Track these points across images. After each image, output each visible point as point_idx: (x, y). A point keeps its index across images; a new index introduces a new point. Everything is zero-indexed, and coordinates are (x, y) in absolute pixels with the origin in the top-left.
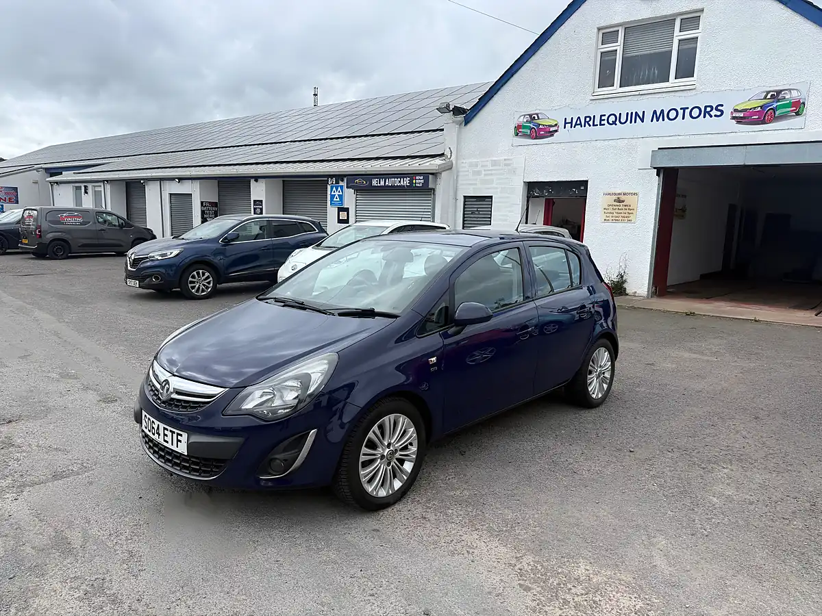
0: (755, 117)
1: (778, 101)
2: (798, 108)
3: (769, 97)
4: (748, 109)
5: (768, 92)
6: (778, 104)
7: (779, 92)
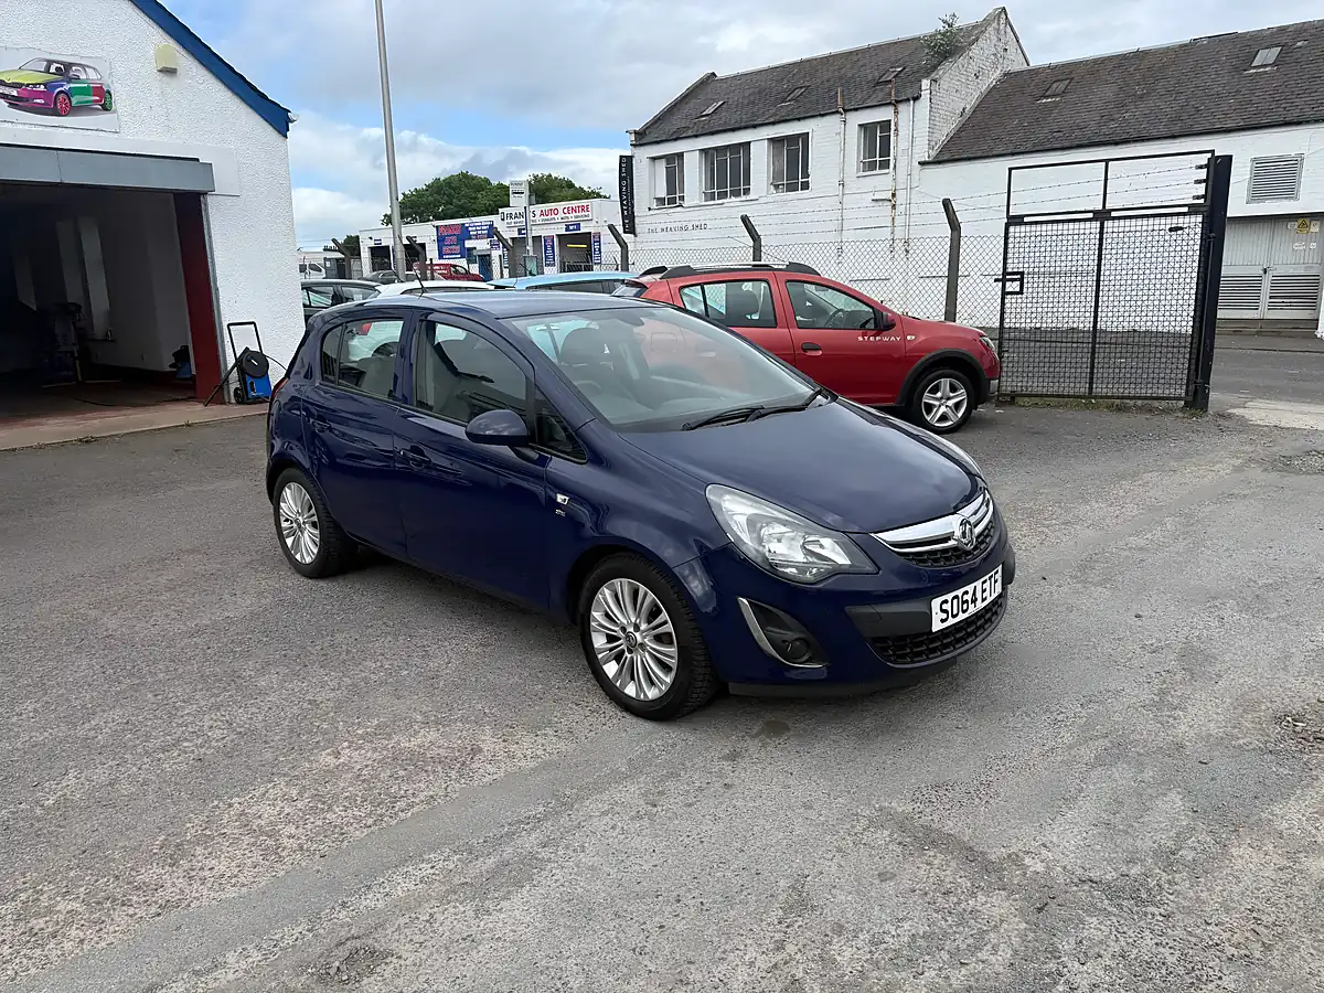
0: (38, 101)
1: (70, 80)
2: (102, 99)
3: (53, 70)
4: (23, 84)
5: (50, 62)
6: (72, 85)
7: (68, 66)
